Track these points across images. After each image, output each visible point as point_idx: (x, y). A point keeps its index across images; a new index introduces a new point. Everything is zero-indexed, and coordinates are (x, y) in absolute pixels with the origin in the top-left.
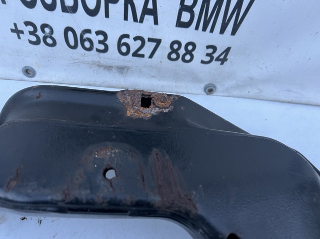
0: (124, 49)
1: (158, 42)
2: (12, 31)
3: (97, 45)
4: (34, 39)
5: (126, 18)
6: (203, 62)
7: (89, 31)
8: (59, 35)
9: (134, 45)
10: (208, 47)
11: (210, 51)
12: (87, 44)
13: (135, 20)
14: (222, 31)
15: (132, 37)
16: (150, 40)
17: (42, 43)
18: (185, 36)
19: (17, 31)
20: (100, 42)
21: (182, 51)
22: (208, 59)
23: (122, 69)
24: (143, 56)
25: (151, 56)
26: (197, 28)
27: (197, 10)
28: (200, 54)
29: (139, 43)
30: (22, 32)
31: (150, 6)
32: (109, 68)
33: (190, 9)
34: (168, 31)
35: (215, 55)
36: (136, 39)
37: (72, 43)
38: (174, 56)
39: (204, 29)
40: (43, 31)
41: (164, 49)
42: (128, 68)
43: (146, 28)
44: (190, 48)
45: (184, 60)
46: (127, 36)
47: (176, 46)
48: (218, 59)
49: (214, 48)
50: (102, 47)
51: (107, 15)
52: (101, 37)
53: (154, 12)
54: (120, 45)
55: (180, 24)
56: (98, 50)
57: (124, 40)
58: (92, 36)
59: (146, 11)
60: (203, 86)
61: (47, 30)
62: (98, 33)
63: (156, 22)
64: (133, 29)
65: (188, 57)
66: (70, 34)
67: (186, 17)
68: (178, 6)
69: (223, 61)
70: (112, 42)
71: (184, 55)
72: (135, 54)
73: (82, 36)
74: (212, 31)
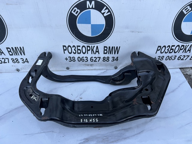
0: (92, 60)
1: (100, 58)
2: (65, 59)
3: (85, 60)
4: (70, 60)
5: (92, 53)
6: (112, 61)
7: (83, 57)
8: (76, 59)
9: (94, 59)
10: (112, 57)
11: (113, 58)
12: (83, 60)
13: (94, 54)
14: (115, 54)
15: (93, 57)
16: (98, 57)
17: (72, 61)
18: (106, 56)
19: (66, 59)
20: (86, 59)
21: (106, 59)
22: (113, 60)
23: (91, 65)
24: (97, 61)
25: (98, 61)
26: (109, 54)
27: (108, 50)
28: (111, 59)
29: (95, 58)
30: (68, 59)
31: (97, 50)
32: (88, 65)
33: (106, 50)
34: (102, 55)
35: (115, 59)
36: (94, 58)
37: (79, 60)
38: (104, 60)
39: (110, 54)
40: (73, 58)
41: (102, 59)
42: (93, 65)
43: (97, 55)
44: (108, 58)
45: (107, 61)
46: (92, 57)
47: (104, 58)
48: (115, 60)
49: (114, 58)
50: (86, 60)
51: (88, 53)
52: (86, 58)
53: (98, 52)
54: (91, 59)
55: (104, 53)
56: (85, 61)
57: (92, 58)
58: (84, 58)
59: (96, 52)
60: (114, 67)
61: (74, 58)
62: (85, 57)
63: (99, 54)
64: (94, 56)
65: (108, 60)
66: (79, 58)
67: (106, 52)
68: (103, 50)
69: (117, 60)
70: (89, 59)
71: (107, 60)
72: (95, 61)
73: (82, 58)
74: (112, 54)
